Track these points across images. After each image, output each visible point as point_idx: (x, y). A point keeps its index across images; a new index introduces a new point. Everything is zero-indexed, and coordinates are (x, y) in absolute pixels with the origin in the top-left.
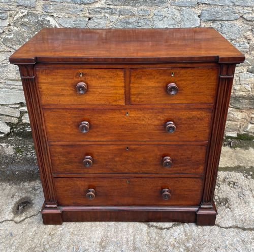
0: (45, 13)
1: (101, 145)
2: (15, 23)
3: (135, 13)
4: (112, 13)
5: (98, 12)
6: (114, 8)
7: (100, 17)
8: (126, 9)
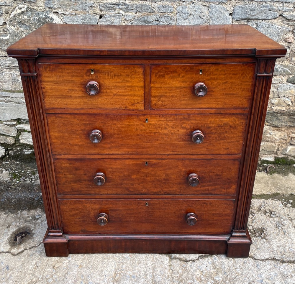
0: (47, 9)
1: (115, 159)
2: (11, 21)
3: (156, 10)
4: (127, 10)
5: (111, 9)
6: (130, 3)
7: (114, 14)
8: (144, 5)
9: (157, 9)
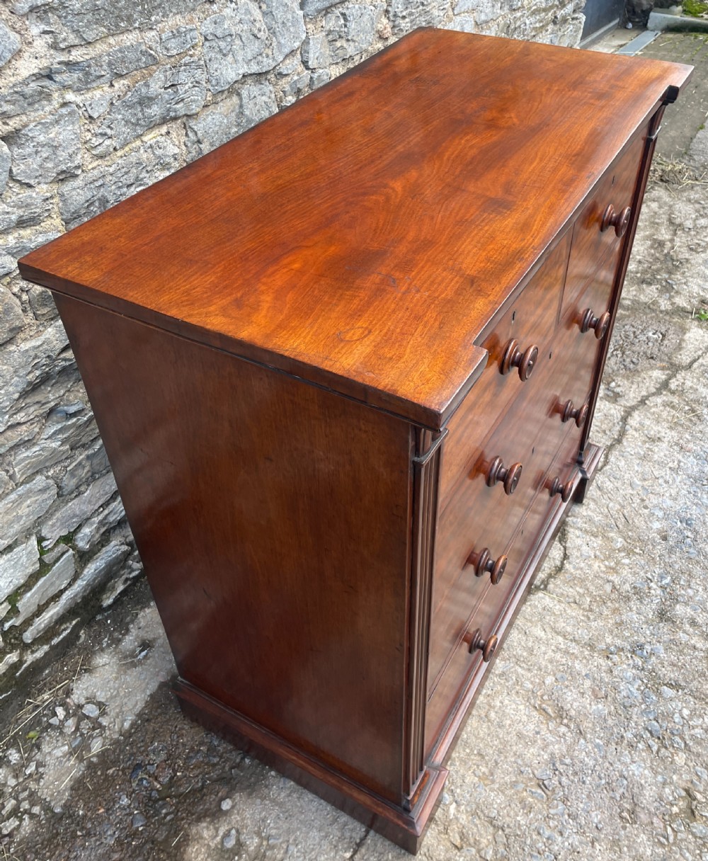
3: (156, 52)
4: (87, 83)
5: (37, 98)
6: (88, 57)
7: (51, 113)
8: (128, 47)
9: (158, 49)
